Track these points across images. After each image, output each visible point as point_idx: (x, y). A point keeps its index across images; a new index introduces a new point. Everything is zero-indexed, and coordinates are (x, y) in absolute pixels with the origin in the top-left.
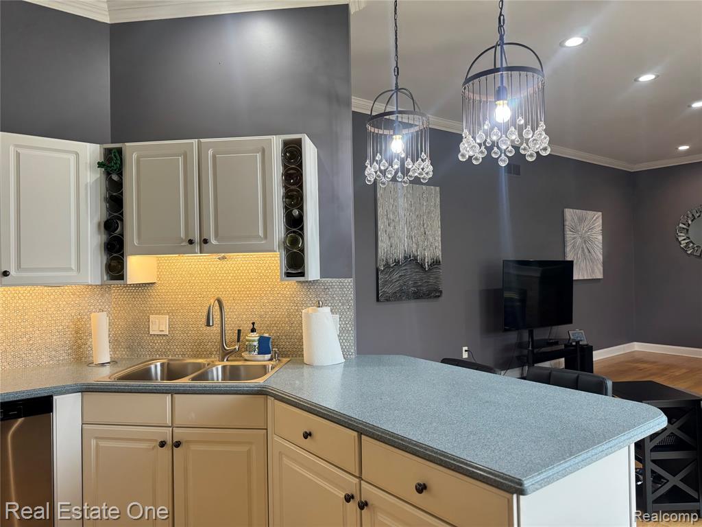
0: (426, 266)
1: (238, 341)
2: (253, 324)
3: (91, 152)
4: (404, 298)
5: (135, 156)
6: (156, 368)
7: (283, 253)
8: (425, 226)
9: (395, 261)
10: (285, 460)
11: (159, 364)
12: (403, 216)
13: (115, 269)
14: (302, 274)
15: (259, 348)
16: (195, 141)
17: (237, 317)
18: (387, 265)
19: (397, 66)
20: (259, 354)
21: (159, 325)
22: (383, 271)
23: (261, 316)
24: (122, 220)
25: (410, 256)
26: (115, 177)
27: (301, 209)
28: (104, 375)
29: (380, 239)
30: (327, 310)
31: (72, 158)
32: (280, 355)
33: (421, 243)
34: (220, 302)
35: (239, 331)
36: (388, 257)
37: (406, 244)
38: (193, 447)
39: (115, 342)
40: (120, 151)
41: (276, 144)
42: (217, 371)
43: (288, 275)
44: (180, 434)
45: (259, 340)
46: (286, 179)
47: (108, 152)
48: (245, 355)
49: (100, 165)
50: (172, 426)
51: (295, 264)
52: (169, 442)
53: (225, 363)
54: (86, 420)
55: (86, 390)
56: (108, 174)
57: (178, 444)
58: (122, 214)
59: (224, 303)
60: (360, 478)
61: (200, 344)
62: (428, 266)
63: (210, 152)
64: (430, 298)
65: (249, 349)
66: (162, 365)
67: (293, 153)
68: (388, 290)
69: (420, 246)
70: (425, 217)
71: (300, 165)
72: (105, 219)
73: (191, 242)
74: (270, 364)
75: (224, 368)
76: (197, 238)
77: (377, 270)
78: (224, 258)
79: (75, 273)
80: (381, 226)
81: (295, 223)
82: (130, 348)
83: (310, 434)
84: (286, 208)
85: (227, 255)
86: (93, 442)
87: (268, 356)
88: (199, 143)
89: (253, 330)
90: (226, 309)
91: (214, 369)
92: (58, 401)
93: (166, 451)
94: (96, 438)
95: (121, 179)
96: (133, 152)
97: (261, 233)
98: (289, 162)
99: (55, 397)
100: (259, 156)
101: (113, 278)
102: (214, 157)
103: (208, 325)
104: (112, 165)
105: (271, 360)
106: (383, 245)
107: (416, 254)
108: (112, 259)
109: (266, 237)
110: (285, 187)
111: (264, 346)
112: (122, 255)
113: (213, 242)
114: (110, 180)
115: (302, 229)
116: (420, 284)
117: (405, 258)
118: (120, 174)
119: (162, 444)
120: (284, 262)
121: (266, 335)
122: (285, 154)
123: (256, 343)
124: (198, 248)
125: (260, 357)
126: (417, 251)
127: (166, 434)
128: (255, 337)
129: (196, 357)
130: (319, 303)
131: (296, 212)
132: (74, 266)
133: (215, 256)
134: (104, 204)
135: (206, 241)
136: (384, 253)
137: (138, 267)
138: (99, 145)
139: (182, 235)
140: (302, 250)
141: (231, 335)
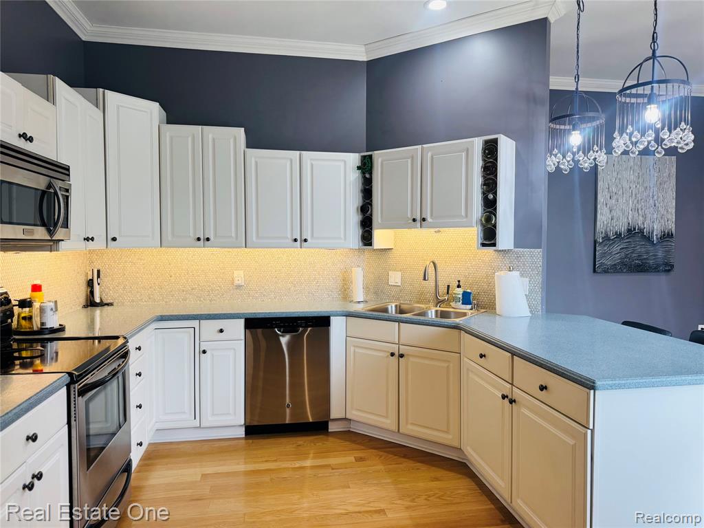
0: (655, 239)
1: (448, 293)
2: (459, 281)
3: (353, 159)
4: (625, 270)
5: (380, 160)
6: (392, 308)
7: (480, 228)
8: (655, 197)
9: (616, 233)
10: (471, 375)
11: (393, 306)
12: (628, 189)
13: (367, 239)
14: (494, 245)
15: (462, 300)
16: (419, 147)
17: (447, 276)
18: (606, 238)
19: (577, 74)
20: (463, 304)
21: (395, 278)
22: (600, 244)
23: (465, 276)
24: (371, 205)
25: (635, 229)
26: (367, 176)
27: (495, 194)
28: (359, 308)
29: (599, 211)
30: (516, 274)
31: (342, 164)
32: (478, 307)
33: (649, 216)
34: (434, 263)
35: (448, 286)
36: (608, 229)
37: (630, 217)
38: (412, 359)
39: (366, 289)
40: (370, 157)
41: (477, 144)
42: (432, 314)
43: (483, 245)
44: (403, 350)
45: (463, 294)
46: (484, 171)
47: (364, 158)
48: (453, 304)
49: (359, 168)
50: (398, 344)
51: (489, 237)
52: (397, 354)
53: (438, 308)
54: (349, 334)
55: (349, 315)
56: (363, 173)
57: (401, 356)
58: (371, 201)
59: (438, 265)
60: (512, 384)
61: (422, 294)
62: (657, 239)
63: (429, 154)
64: (658, 271)
65: (455, 299)
66: (396, 306)
67: (491, 150)
68: (608, 262)
69: (648, 219)
70: (656, 189)
71: (496, 159)
72: (361, 204)
73: (414, 220)
74: (470, 312)
75: (436, 311)
76: (418, 218)
77: (595, 242)
78: (439, 231)
79: (343, 241)
80: (600, 199)
81: (490, 205)
82: (376, 293)
83: (485, 356)
84: (484, 193)
85: (440, 229)
86: (352, 349)
87: (469, 307)
88: (422, 149)
89: (459, 286)
90: (439, 269)
91: (429, 312)
92: (333, 320)
93: (395, 359)
94: (354, 346)
95: (371, 176)
96: (379, 156)
97: (463, 214)
98: (487, 157)
99: (331, 318)
100: (464, 154)
101: (366, 245)
102: (432, 157)
103: (425, 279)
104: (366, 167)
105: (471, 309)
106: (603, 218)
107: (642, 226)
108: (365, 232)
109: (467, 216)
110: (484, 177)
111: (466, 298)
112: (371, 229)
113: (429, 220)
114: (364, 178)
115: (495, 209)
116: (645, 257)
117: (629, 231)
118: (371, 174)
119: (392, 354)
120: (481, 235)
121: (468, 291)
122: (484, 152)
123: (460, 296)
124: (419, 224)
125: (464, 306)
126: (643, 223)
127: (395, 349)
128: (460, 291)
129: (418, 302)
130: (510, 268)
131: (491, 196)
132: (342, 236)
133: (433, 230)
134: (361, 195)
135: (424, 220)
136: (604, 226)
137: (381, 237)
138: (357, 154)
139: (409, 216)
140: (495, 226)
141: (442, 289)
